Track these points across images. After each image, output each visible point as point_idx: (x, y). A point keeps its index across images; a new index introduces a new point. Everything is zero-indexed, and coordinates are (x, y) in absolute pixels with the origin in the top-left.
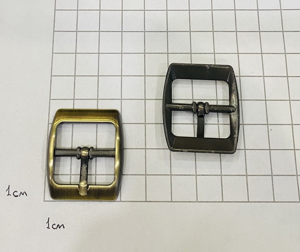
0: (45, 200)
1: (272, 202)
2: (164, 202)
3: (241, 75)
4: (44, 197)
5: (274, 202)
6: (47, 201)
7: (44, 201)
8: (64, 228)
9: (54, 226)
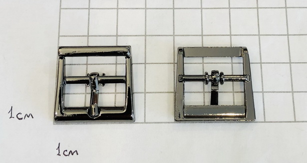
7: (54, 124)
8: (77, 154)
9: (66, 153)
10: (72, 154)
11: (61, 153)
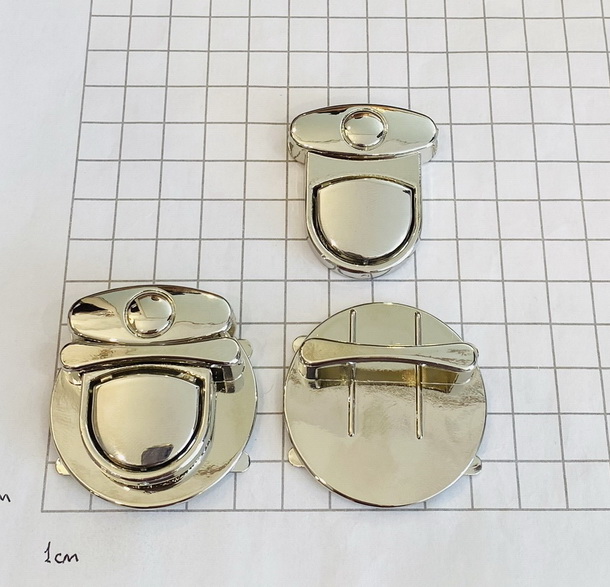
0: (45, 509)
1: (469, 510)
2: (268, 510)
3: (418, 278)
4: (43, 504)
5: (473, 509)
6: (47, 511)
7: (42, 511)
8: (77, 560)
9: (59, 559)
10: (69, 560)
11: (52, 559)
